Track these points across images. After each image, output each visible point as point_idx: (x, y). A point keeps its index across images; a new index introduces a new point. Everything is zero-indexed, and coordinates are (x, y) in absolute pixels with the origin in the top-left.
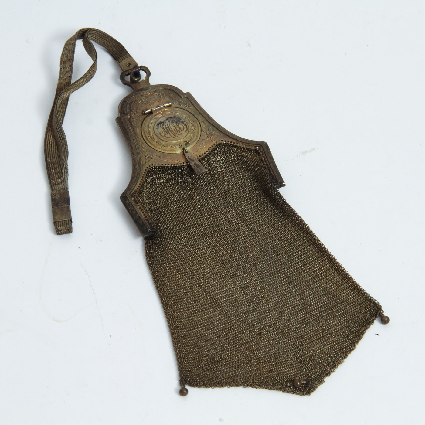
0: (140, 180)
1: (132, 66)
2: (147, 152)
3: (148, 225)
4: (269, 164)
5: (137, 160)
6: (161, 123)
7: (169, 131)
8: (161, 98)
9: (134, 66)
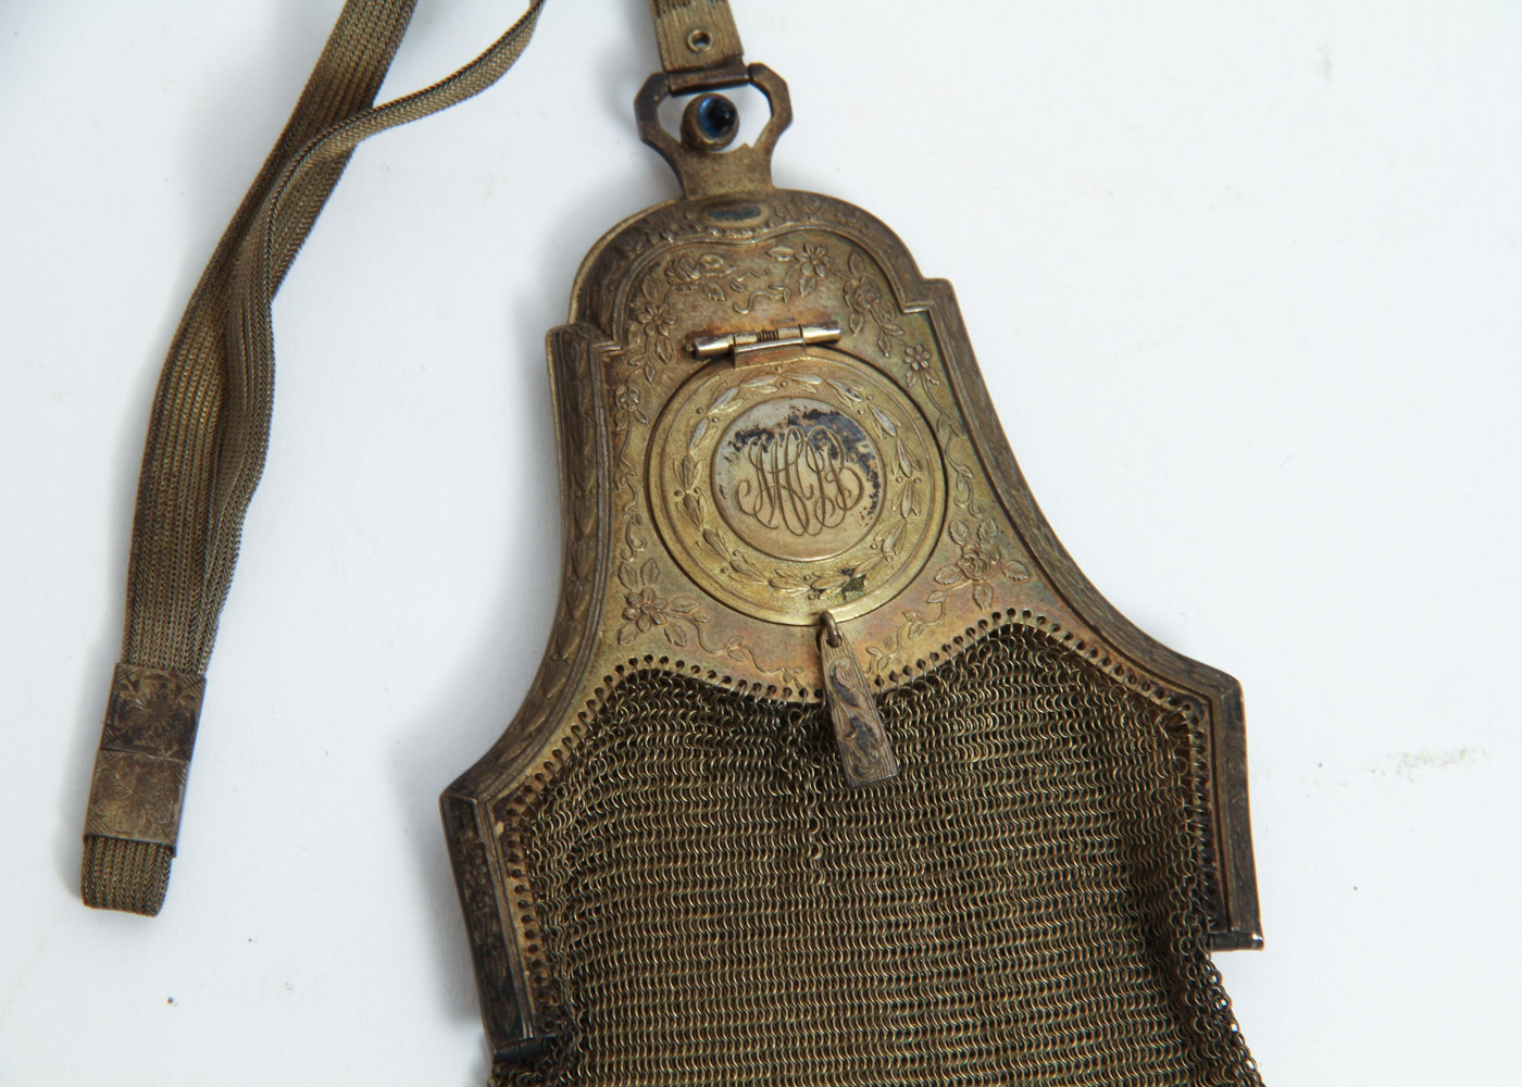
0: (564, 731)
1: (710, 52)
2: (646, 577)
3: (531, 999)
4: (1214, 817)
5: (582, 608)
6: (757, 433)
7: (784, 493)
8: (802, 281)
9: (721, 57)
